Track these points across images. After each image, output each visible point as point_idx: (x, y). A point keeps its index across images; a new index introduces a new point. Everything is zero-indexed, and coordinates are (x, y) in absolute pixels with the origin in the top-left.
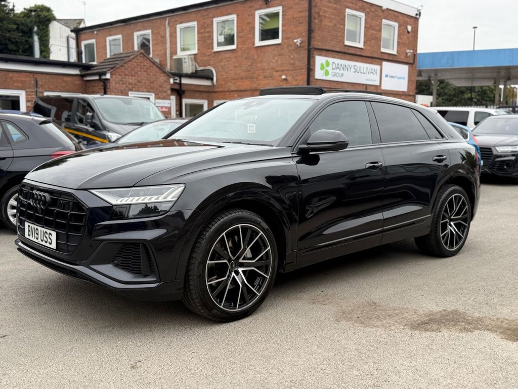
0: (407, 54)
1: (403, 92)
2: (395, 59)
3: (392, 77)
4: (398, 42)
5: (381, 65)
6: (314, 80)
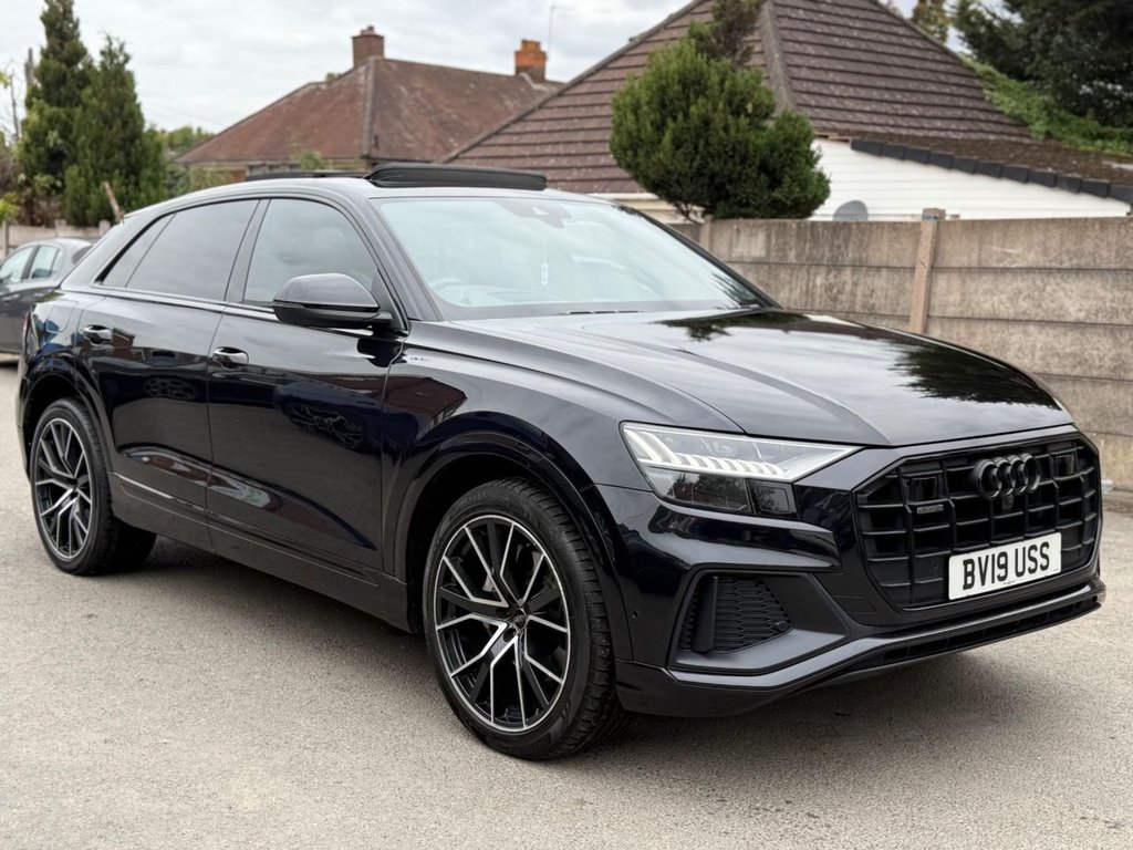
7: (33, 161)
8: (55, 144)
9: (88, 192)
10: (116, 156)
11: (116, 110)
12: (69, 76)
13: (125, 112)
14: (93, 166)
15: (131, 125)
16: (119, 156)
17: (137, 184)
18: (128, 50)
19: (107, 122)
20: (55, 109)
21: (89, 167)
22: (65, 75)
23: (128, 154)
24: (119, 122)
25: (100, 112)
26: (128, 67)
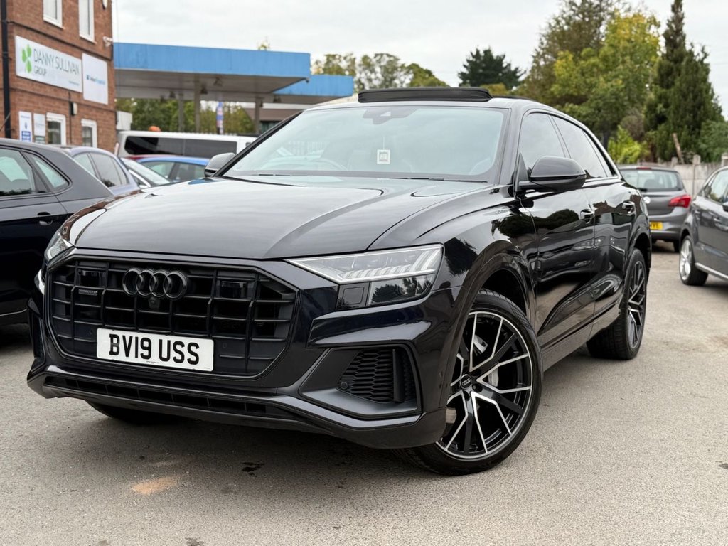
0: (104, 43)
1: (105, 105)
2: (94, 51)
3: (93, 80)
4: (95, 23)
5: (81, 58)
6: (16, 78)
7: (648, 123)
8: (661, 112)
9: (668, 139)
10: (688, 117)
11: (691, 88)
12: (675, 69)
13: (697, 89)
14: (674, 124)
15: (699, 97)
16: (689, 117)
17: (699, 133)
18: (707, 50)
19: (685, 96)
20: (664, 90)
21: (671, 125)
22: (672, 69)
23: (694, 117)
24: (691, 96)
25: (681, 90)
26: (706, 61)
